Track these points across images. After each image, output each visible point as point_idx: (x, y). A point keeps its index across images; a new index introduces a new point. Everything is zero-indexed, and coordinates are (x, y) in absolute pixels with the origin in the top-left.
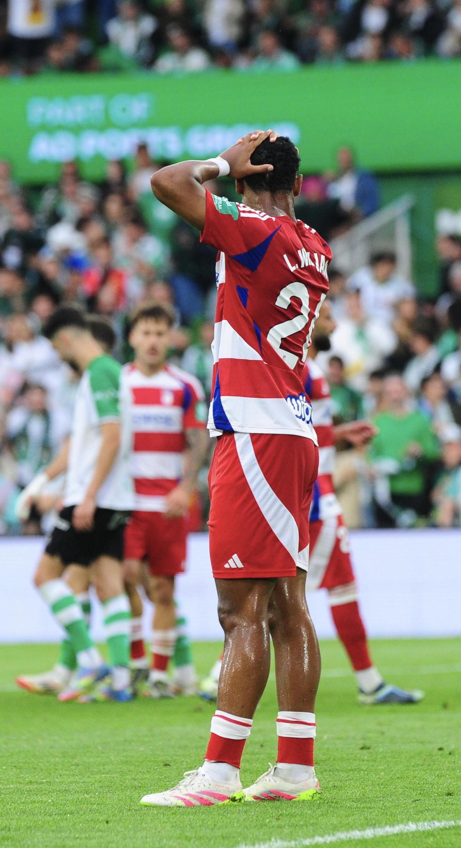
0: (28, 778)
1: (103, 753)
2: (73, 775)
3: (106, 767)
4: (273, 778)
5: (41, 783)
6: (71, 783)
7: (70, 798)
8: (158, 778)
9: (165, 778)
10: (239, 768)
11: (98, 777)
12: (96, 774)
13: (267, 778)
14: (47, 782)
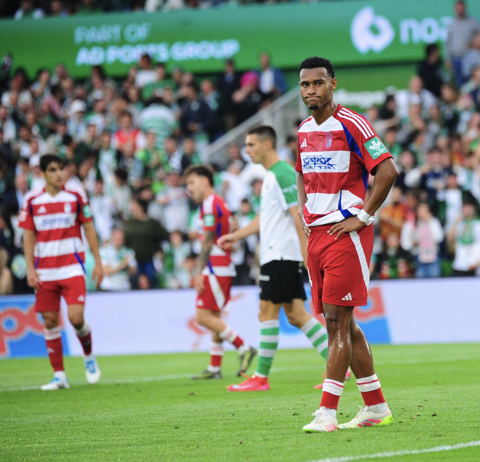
0: (93, 438)
1: (137, 421)
2: (120, 435)
3: (140, 430)
4: (368, 413)
5: (101, 441)
6: (119, 440)
7: (119, 449)
8: (172, 436)
9: (176, 435)
10: (336, 410)
11: (135, 436)
12: (134, 434)
13: (363, 413)
14: (104, 440)
